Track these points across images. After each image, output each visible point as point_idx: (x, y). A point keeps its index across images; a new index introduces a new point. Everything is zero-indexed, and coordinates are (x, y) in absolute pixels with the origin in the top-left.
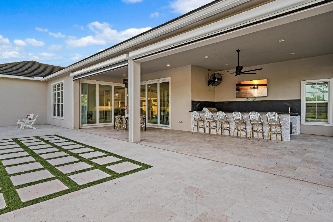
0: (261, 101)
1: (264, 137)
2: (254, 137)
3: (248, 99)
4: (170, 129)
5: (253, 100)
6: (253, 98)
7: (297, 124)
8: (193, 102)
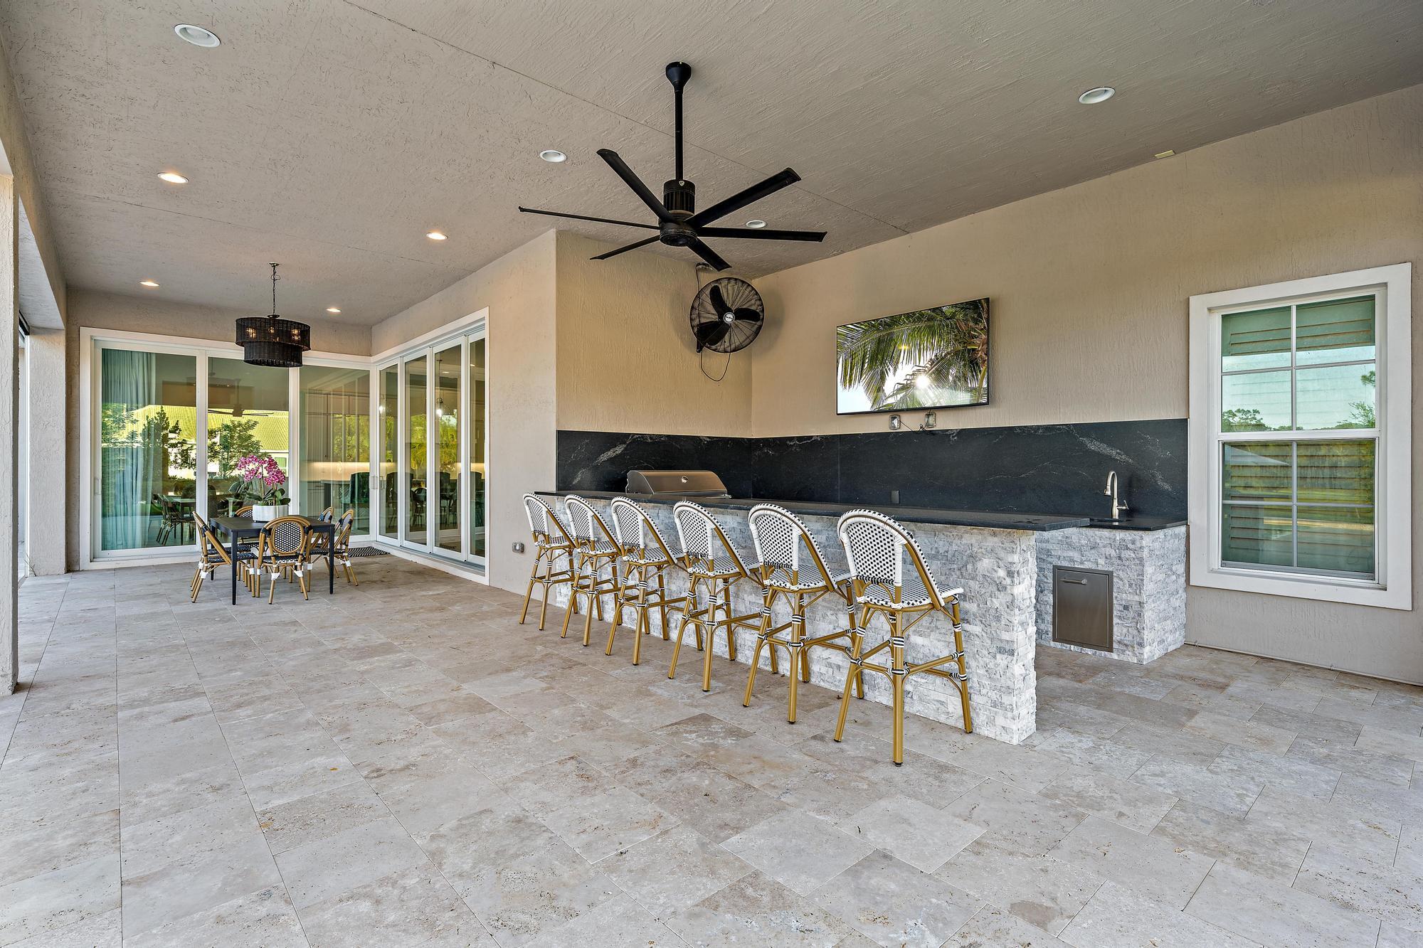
0: (962, 433)
1: (866, 688)
2: (813, 680)
3: (896, 422)
4: (484, 580)
5: (917, 429)
6: (922, 415)
7: (1149, 587)
8: (563, 436)
